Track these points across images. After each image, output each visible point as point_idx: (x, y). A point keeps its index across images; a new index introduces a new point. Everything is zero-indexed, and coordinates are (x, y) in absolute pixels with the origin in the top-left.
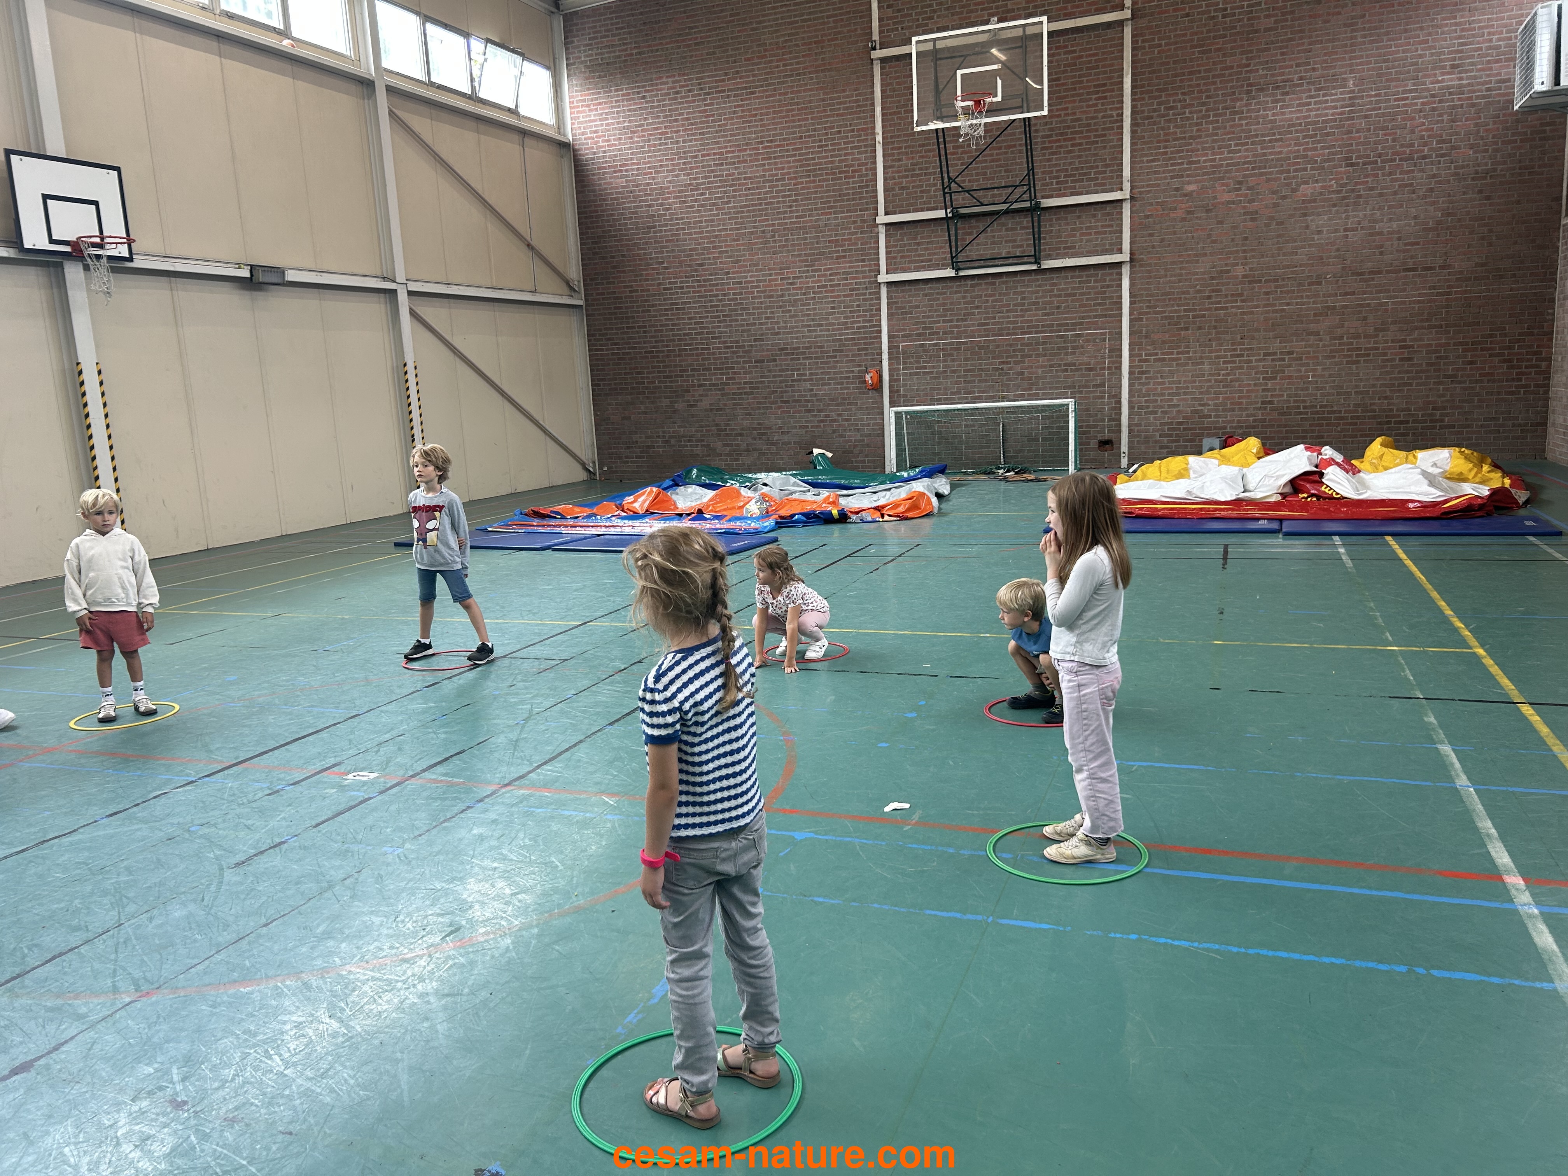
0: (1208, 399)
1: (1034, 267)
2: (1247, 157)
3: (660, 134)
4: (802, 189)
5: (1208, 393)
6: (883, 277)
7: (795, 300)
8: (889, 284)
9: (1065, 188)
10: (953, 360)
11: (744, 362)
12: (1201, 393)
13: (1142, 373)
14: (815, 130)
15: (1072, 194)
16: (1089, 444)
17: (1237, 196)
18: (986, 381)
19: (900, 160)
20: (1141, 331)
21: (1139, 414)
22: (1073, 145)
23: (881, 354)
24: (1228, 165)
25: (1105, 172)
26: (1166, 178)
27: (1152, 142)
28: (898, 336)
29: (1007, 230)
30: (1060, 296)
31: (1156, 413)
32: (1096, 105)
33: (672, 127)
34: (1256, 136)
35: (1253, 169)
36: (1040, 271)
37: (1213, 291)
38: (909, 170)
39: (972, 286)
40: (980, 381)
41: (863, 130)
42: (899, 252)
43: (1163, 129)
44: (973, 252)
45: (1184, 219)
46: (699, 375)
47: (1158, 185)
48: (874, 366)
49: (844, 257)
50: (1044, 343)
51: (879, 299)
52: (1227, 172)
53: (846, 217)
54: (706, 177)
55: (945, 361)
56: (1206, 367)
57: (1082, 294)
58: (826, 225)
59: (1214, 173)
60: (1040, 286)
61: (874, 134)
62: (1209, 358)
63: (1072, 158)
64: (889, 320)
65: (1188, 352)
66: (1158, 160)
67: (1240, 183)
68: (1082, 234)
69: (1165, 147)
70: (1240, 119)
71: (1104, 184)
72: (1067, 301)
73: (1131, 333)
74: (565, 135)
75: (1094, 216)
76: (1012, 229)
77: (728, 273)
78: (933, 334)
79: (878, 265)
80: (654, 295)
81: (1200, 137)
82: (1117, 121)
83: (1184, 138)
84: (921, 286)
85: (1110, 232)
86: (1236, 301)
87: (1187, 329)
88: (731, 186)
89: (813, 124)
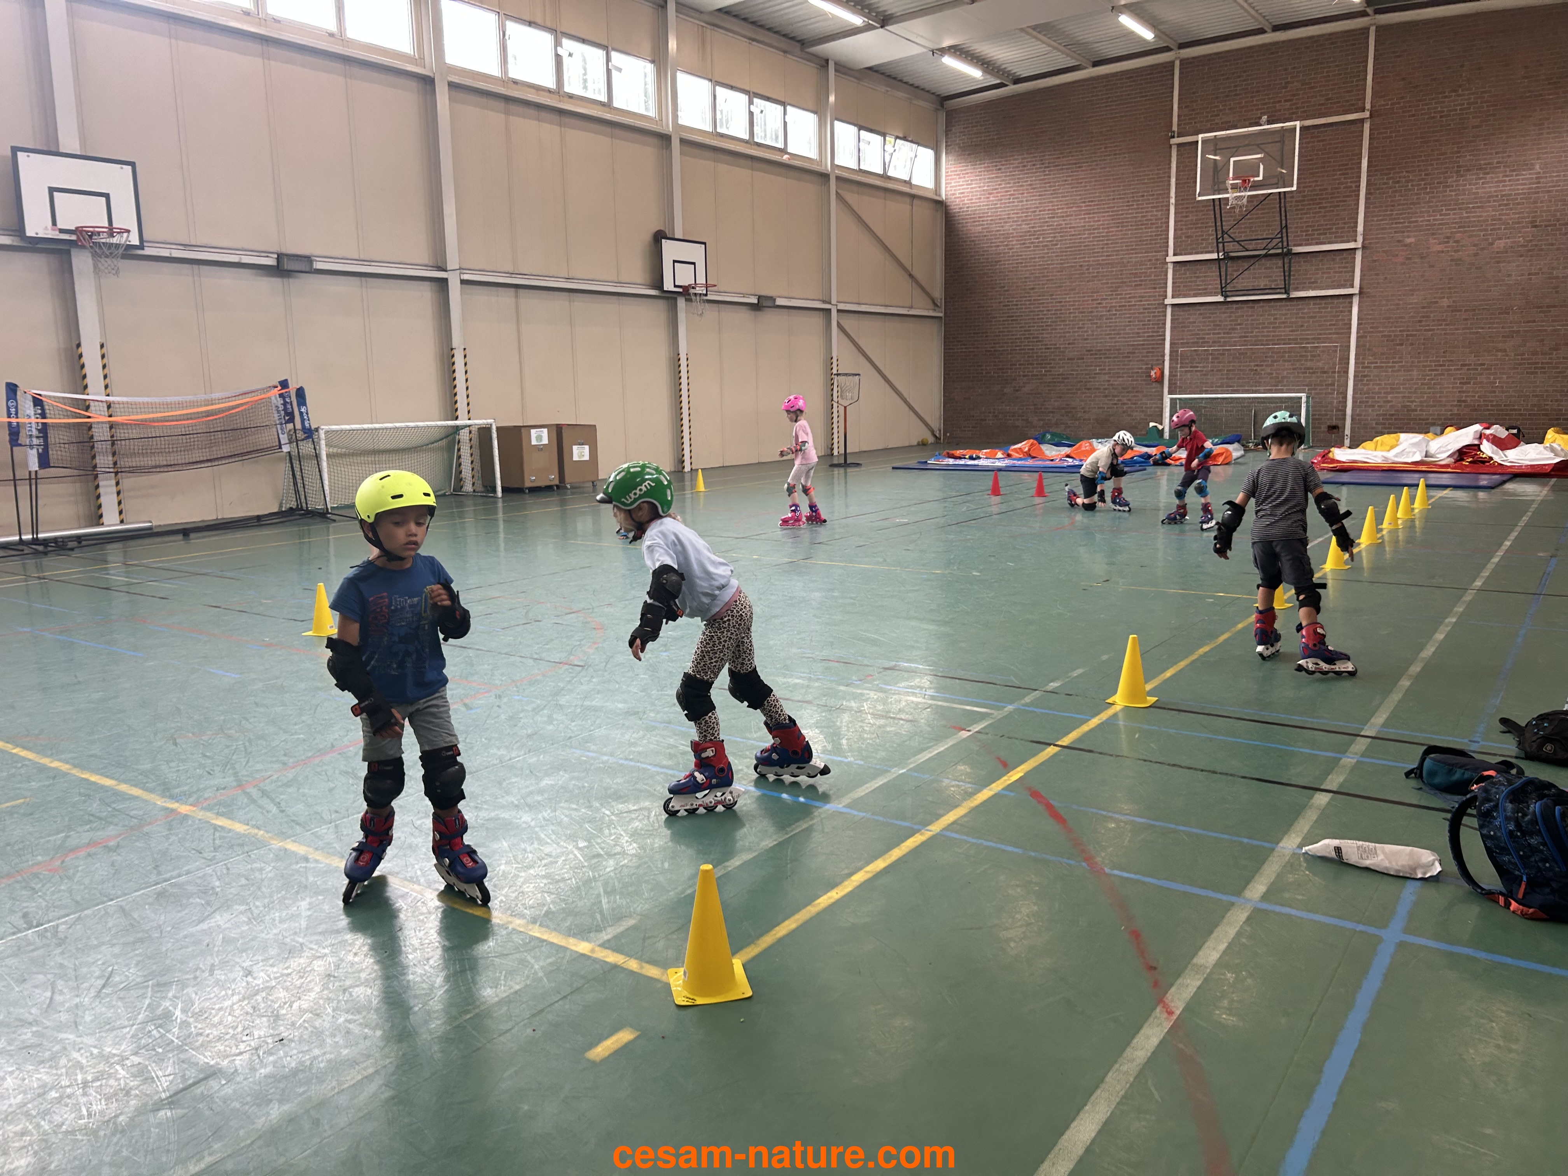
0: (1415, 397)
1: (1284, 296)
2: (1455, 219)
3: (1011, 195)
4: (1113, 236)
5: (1415, 392)
6: (1169, 301)
7: (1101, 316)
8: (1173, 305)
9: (1312, 239)
10: (1219, 362)
11: (1060, 360)
12: (1410, 393)
13: (1365, 376)
14: (1125, 194)
15: (1317, 244)
16: (1320, 428)
17: (1446, 247)
18: (1244, 378)
19: (1187, 217)
20: (1365, 346)
21: (1360, 407)
22: (1320, 208)
23: (1163, 356)
24: (1440, 224)
25: (1344, 228)
26: (1391, 233)
27: (1381, 207)
28: (1177, 343)
29: (1265, 268)
30: (1303, 318)
31: (1374, 406)
32: (1339, 179)
33: (1018, 190)
34: (1463, 203)
35: (1459, 227)
36: (1289, 299)
37: (1423, 317)
38: (1194, 224)
39: (1237, 308)
40: (1239, 379)
41: (1160, 194)
42: (1182, 282)
43: (1390, 197)
44: (1240, 284)
45: (1404, 264)
46: (1024, 368)
47: (1384, 238)
48: (1158, 364)
49: (1141, 285)
50: (1289, 352)
51: (1165, 316)
52: (1438, 229)
53: (1144, 257)
54: (1041, 226)
55: (1212, 362)
56: (1415, 373)
57: (1321, 317)
58: (1128, 262)
59: (1428, 230)
60: (1288, 310)
61: (1169, 197)
62: (1416, 366)
63: (1319, 217)
64: (1172, 331)
65: (1401, 362)
66: (1385, 220)
67: (1448, 238)
68: (1323, 273)
69: (1392, 210)
70: (1450, 191)
71: (1342, 237)
72: (1309, 322)
73: (1357, 347)
74: (940, 196)
75: (1333, 260)
76: (1269, 268)
77: (1052, 295)
78: (1205, 342)
79: (1166, 291)
80: (995, 310)
81: (1419, 203)
82: (1355, 191)
83: (1407, 204)
84: (1198, 307)
85: (1345, 272)
86: (1441, 325)
87: (1402, 345)
88: (1059, 233)
89: (1124, 190)
